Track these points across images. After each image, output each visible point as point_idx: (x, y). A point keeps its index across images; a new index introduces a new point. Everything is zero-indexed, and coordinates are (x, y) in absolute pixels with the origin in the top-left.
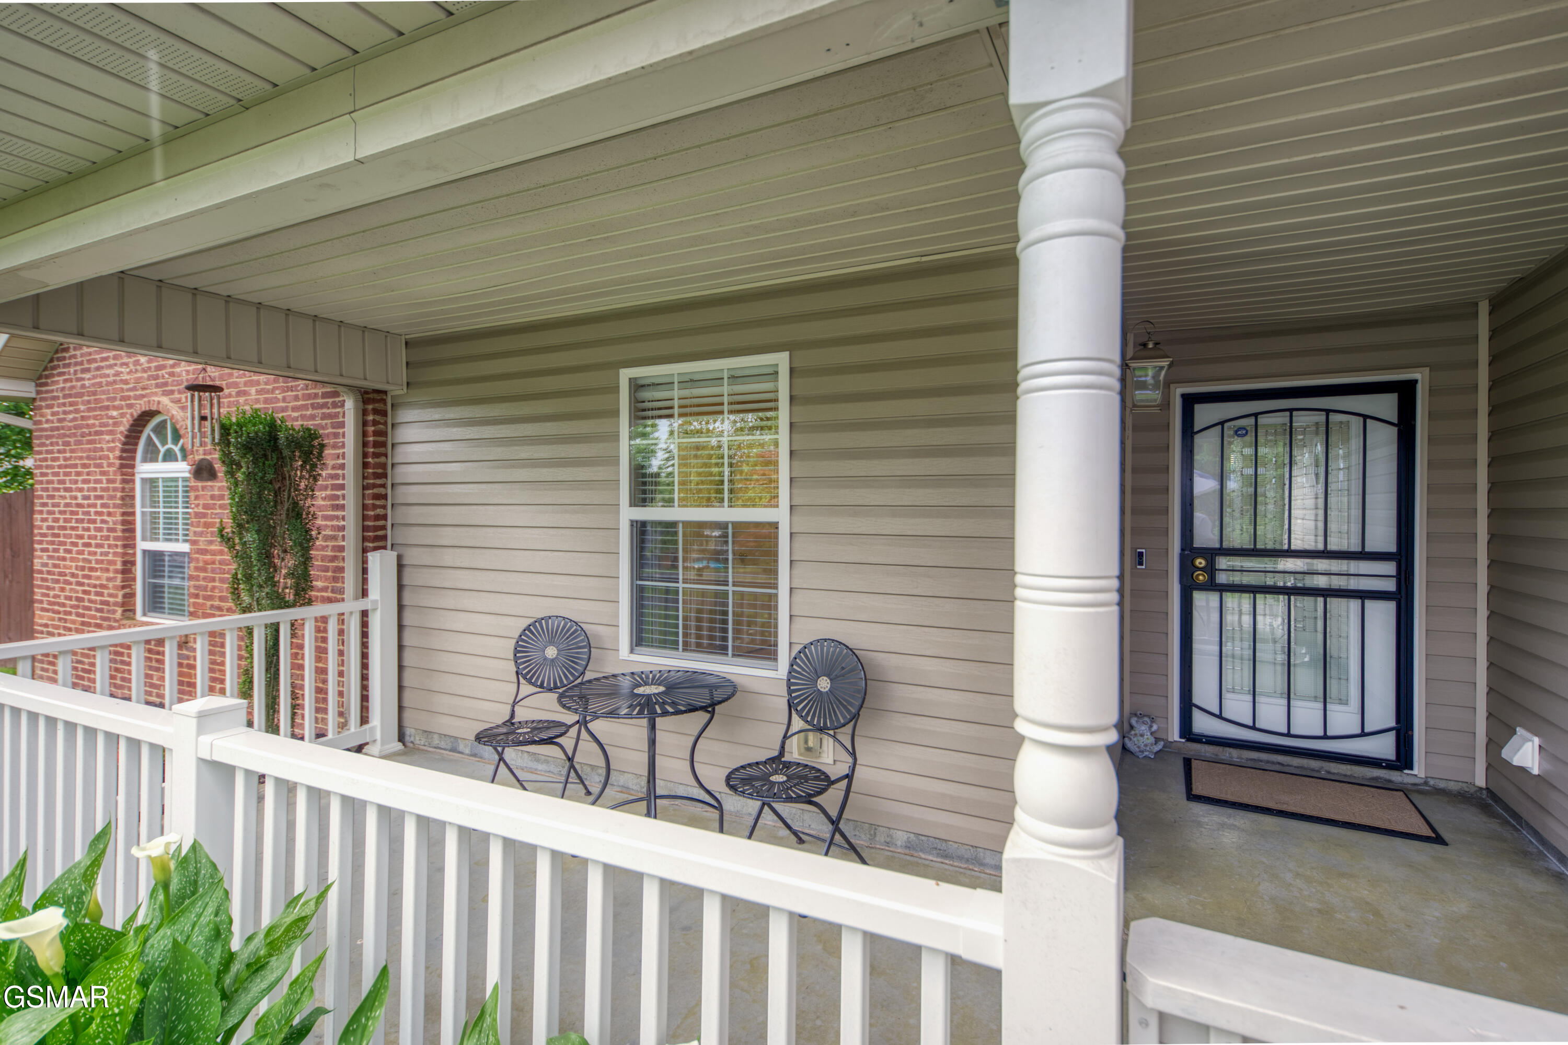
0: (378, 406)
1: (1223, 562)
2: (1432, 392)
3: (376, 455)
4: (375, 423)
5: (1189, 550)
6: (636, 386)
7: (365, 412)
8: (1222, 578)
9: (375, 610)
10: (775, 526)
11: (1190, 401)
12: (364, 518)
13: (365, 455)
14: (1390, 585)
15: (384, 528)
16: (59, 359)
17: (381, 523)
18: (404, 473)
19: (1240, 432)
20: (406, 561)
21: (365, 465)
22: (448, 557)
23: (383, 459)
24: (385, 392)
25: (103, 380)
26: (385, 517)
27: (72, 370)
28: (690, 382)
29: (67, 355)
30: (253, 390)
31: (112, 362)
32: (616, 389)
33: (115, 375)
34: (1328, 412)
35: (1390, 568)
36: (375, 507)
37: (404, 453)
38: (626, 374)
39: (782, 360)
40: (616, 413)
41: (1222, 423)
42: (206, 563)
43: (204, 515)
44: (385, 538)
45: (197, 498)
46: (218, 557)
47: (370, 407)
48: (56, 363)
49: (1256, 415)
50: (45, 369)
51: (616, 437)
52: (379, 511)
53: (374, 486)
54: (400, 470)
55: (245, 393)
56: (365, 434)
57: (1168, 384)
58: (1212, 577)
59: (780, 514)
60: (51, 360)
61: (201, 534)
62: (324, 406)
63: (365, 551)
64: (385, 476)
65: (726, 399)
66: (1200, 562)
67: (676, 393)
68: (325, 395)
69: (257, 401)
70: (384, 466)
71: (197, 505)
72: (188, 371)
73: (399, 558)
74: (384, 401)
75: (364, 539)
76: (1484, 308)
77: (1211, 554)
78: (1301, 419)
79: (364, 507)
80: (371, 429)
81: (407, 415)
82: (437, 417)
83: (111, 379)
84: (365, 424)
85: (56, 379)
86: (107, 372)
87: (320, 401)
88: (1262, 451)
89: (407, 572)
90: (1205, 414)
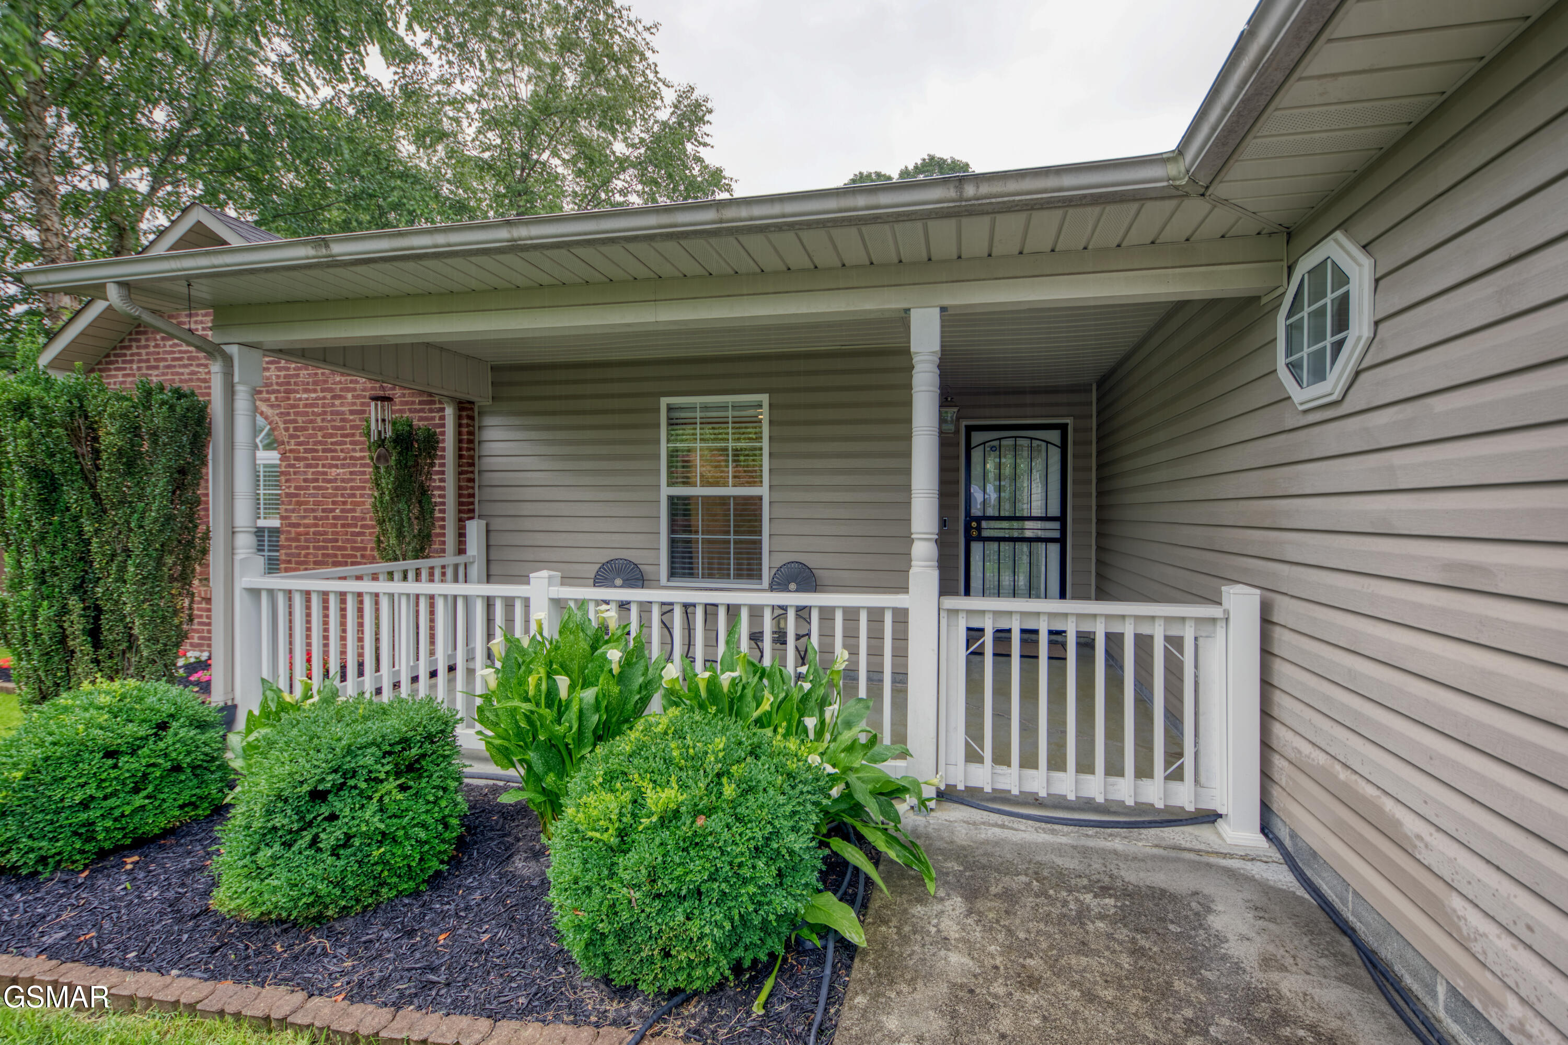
0: (469, 413)
1: (984, 524)
2: (1075, 430)
3: (469, 449)
4: (468, 425)
5: (969, 518)
6: (670, 409)
7: (460, 417)
8: (985, 534)
9: (473, 563)
10: (760, 498)
11: (970, 429)
12: (460, 496)
13: (460, 449)
14: (1057, 535)
15: (472, 503)
16: (116, 355)
17: (471, 500)
18: (488, 463)
19: (993, 449)
20: (491, 528)
21: (461, 457)
22: (528, 524)
23: (472, 453)
24: (473, 403)
25: (176, 377)
26: (473, 496)
27: (135, 366)
28: (705, 408)
29: (128, 352)
30: (349, 395)
31: (186, 362)
32: (658, 410)
33: (189, 374)
34: (1032, 439)
35: (1057, 525)
36: (468, 488)
37: (490, 448)
38: (664, 401)
39: (764, 398)
40: (658, 426)
41: (984, 443)
42: (299, 534)
43: (297, 495)
44: (473, 511)
45: (287, 481)
46: (312, 530)
47: (464, 413)
48: (112, 358)
49: (1000, 439)
50: (99, 363)
51: (658, 442)
52: (470, 491)
53: (467, 472)
54: (486, 460)
55: (340, 397)
56: (460, 433)
57: (958, 419)
58: (980, 533)
59: (763, 491)
60: (108, 356)
61: (293, 511)
62: (422, 410)
63: (460, 520)
64: (473, 465)
65: (730, 420)
66: (974, 524)
67: (698, 414)
68: (420, 403)
69: (354, 404)
70: (472, 457)
71: (289, 487)
72: (278, 377)
73: (487, 525)
74: (472, 409)
75: (460, 511)
76: (1094, 387)
77: (979, 519)
78: (1020, 442)
79: (460, 488)
80: (465, 430)
81: (489, 421)
82: (517, 423)
83: (186, 377)
84: (460, 425)
85: (113, 373)
86: (181, 370)
87: (417, 407)
88: (1003, 460)
89: (492, 534)
90: (977, 437)
